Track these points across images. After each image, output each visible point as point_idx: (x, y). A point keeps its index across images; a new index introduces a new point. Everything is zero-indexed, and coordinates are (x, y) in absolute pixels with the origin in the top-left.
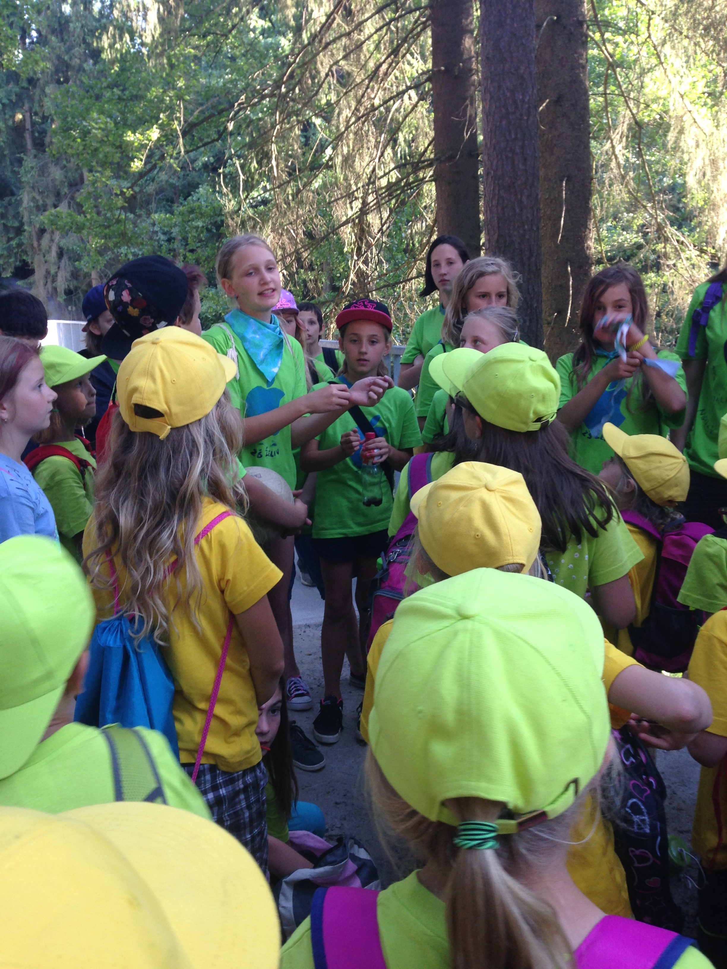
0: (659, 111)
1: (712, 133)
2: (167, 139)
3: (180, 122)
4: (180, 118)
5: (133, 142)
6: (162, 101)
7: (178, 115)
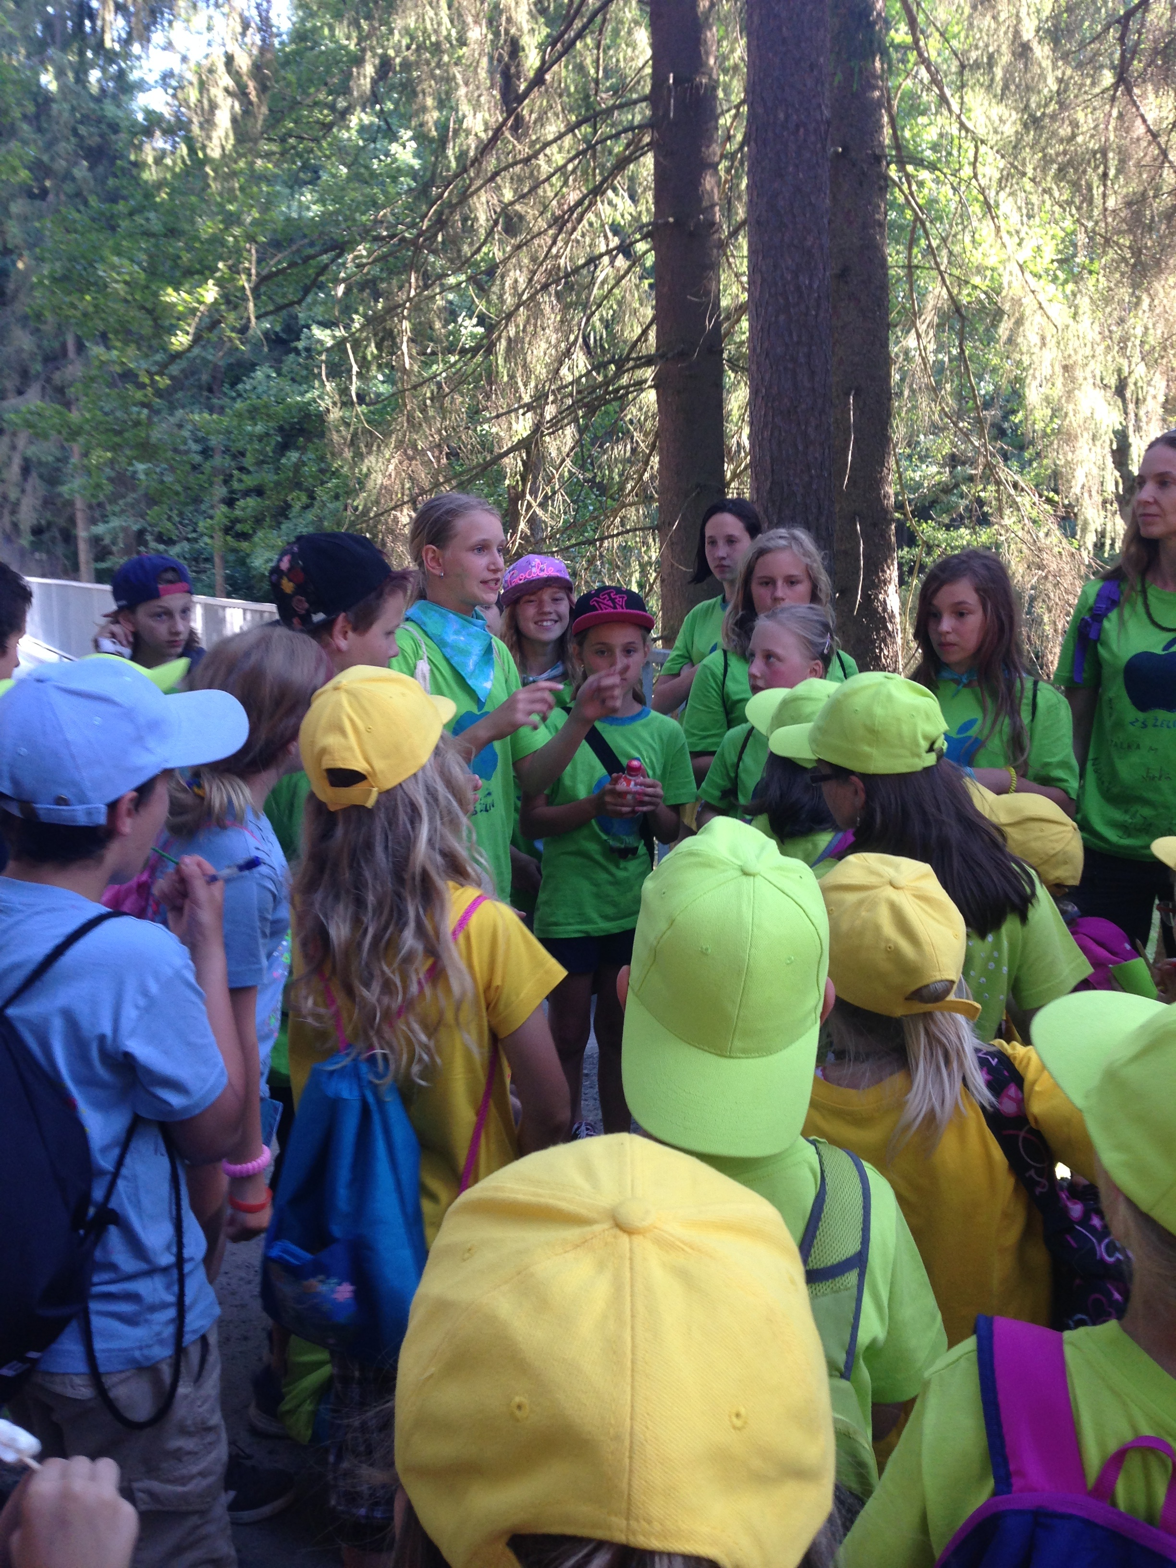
0: (985, 288)
1: (1067, 327)
2: (228, 302)
3: (250, 275)
4: (249, 269)
5: (174, 305)
6: (223, 243)
7: (247, 265)
